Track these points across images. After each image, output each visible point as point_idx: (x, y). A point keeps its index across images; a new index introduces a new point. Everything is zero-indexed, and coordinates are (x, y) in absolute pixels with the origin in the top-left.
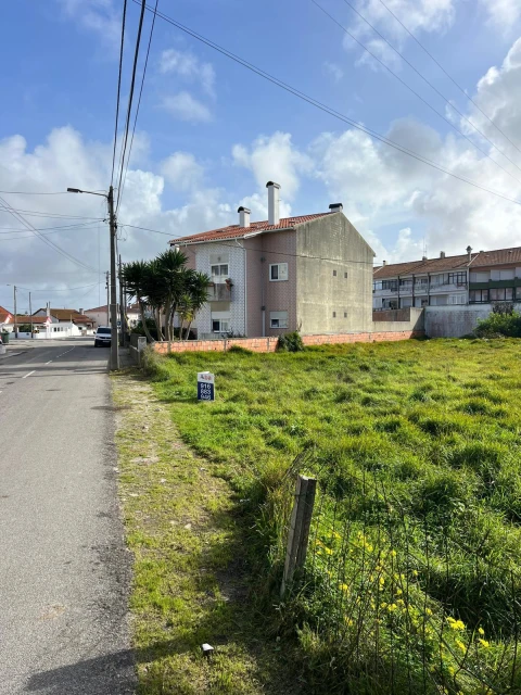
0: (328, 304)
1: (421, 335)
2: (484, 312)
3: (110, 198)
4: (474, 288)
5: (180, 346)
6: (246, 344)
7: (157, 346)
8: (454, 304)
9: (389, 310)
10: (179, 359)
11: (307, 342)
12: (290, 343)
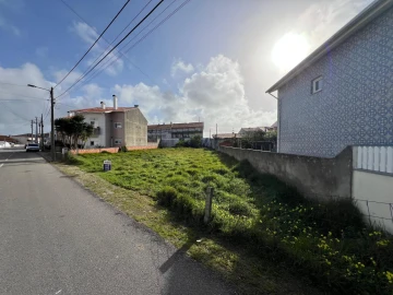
0: (135, 136)
1: (160, 146)
2: (177, 140)
3: (51, 92)
4: (173, 133)
5: (81, 151)
6: (108, 150)
7: (72, 151)
8: (168, 138)
9: (151, 139)
10: (83, 156)
11: (129, 149)
12: (123, 149)
